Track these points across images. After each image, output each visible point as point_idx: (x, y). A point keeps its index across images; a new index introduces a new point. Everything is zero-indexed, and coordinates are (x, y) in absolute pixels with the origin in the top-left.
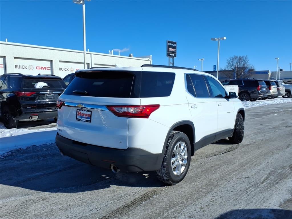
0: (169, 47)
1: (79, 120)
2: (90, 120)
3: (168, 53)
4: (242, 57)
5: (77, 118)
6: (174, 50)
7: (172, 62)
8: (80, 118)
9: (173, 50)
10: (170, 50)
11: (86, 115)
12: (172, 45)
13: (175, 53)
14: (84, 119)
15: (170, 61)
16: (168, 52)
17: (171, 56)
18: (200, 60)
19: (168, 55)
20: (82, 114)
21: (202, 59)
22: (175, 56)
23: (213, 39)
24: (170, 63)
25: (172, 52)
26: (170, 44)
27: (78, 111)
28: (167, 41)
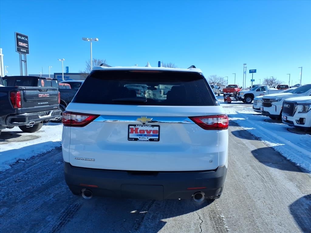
0: (18, 40)
1: (136, 139)
2: (157, 138)
3: (18, 48)
4: (101, 61)
5: (129, 138)
6: (26, 45)
7: (24, 60)
8: (138, 137)
9: (24, 45)
10: (20, 45)
11: (149, 132)
12: (23, 38)
13: (27, 49)
14: (144, 137)
15: (21, 57)
16: (17, 46)
17: (22, 51)
18: (60, 60)
19: (18, 51)
20: (140, 131)
21: (62, 60)
22: (28, 52)
23: (85, 39)
24: (22, 60)
25: (23, 47)
26: (19, 37)
27: (130, 127)
28: (15, 33)
